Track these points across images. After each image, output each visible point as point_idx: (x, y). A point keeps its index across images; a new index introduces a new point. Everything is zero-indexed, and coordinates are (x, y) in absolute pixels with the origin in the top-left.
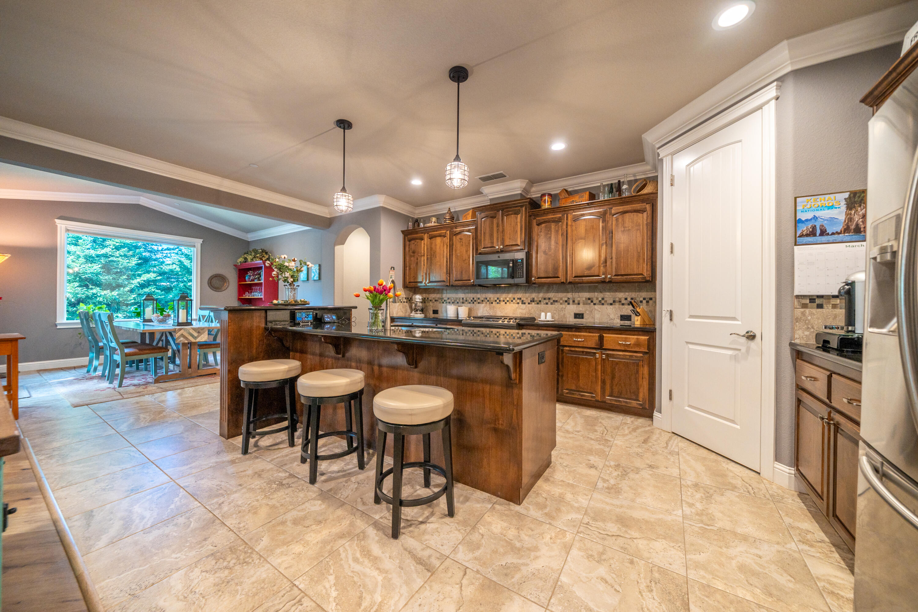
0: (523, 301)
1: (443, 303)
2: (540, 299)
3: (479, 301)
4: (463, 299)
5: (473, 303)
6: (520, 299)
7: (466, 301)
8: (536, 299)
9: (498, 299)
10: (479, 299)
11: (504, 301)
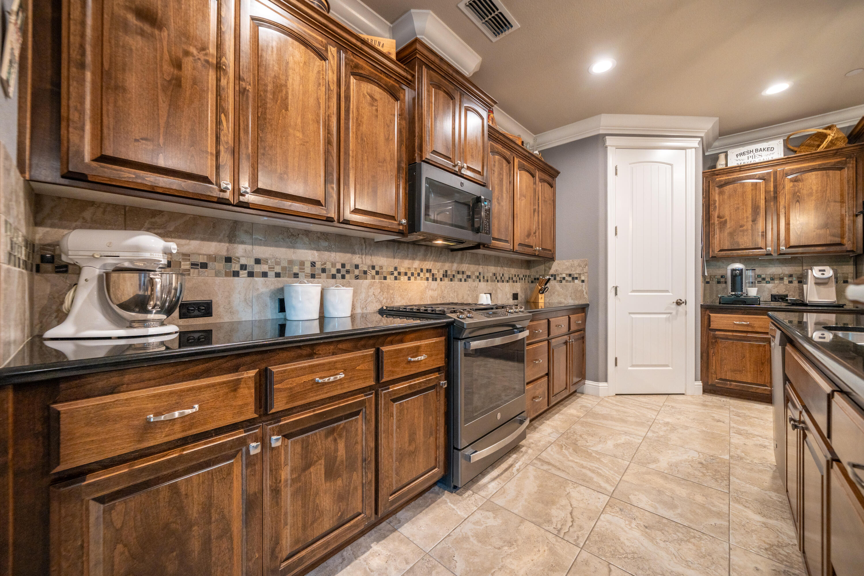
0: (433, 275)
1: (236, 274)
2: (454, 273)
3: (357, 272)
4: (313, 264)
5: (343, 277)
6: (429, 271)
7: (324, 271)
8: (449, 273)
9: (396, 269)
10: (357, 267)
11: (406, 274)
